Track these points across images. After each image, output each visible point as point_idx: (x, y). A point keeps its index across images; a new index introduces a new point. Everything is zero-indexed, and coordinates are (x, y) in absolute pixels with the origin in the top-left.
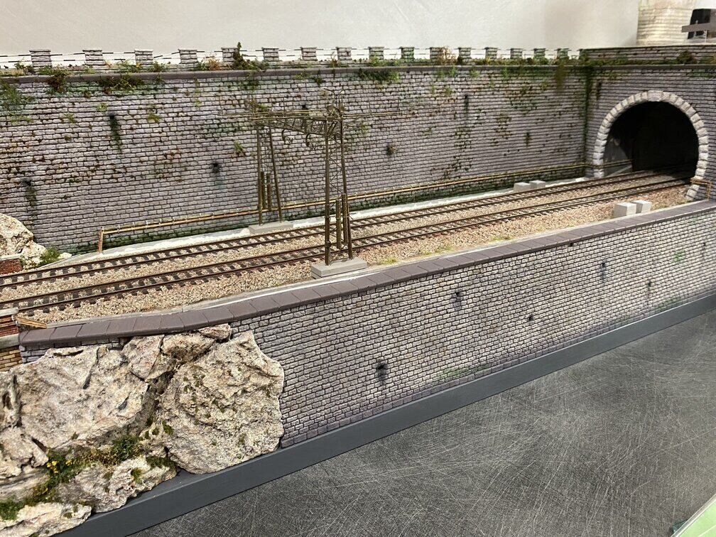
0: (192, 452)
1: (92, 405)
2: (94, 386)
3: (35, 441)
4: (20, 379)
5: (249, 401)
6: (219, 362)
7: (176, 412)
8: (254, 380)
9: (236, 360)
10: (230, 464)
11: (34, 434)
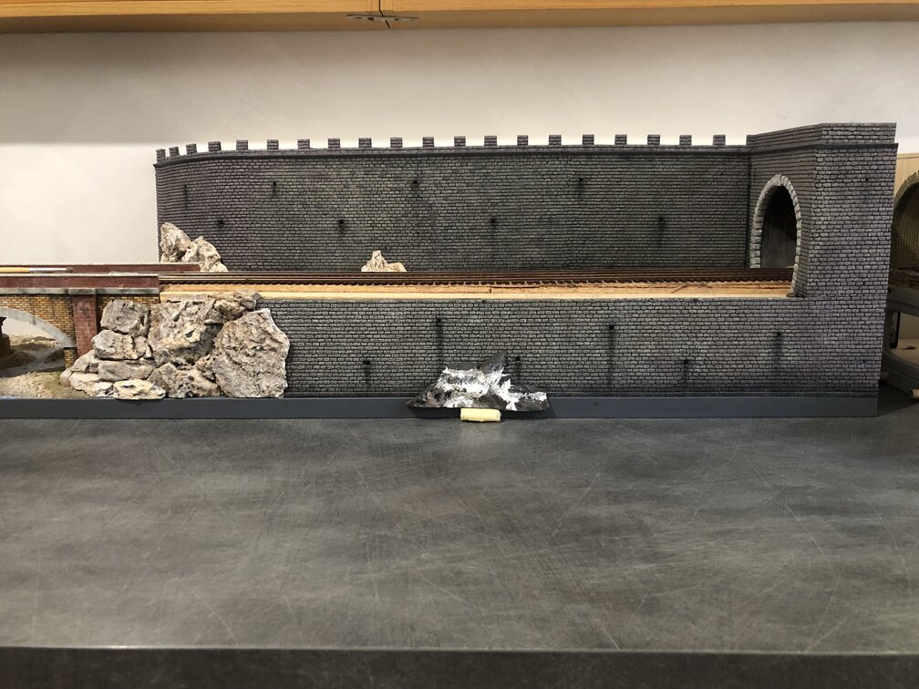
0: (226, 379)
1: (176, 331)
2: (180, 321)
3: (150, 346)
4: (152, 312)
5: (265, 357)
6: (246, 323)
7: (221, 350)
8: (268, 342)
9: (255, 323)
10: (249, 396)
11: (150, 342)
